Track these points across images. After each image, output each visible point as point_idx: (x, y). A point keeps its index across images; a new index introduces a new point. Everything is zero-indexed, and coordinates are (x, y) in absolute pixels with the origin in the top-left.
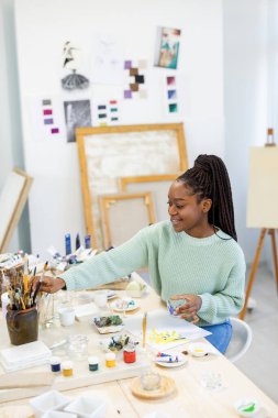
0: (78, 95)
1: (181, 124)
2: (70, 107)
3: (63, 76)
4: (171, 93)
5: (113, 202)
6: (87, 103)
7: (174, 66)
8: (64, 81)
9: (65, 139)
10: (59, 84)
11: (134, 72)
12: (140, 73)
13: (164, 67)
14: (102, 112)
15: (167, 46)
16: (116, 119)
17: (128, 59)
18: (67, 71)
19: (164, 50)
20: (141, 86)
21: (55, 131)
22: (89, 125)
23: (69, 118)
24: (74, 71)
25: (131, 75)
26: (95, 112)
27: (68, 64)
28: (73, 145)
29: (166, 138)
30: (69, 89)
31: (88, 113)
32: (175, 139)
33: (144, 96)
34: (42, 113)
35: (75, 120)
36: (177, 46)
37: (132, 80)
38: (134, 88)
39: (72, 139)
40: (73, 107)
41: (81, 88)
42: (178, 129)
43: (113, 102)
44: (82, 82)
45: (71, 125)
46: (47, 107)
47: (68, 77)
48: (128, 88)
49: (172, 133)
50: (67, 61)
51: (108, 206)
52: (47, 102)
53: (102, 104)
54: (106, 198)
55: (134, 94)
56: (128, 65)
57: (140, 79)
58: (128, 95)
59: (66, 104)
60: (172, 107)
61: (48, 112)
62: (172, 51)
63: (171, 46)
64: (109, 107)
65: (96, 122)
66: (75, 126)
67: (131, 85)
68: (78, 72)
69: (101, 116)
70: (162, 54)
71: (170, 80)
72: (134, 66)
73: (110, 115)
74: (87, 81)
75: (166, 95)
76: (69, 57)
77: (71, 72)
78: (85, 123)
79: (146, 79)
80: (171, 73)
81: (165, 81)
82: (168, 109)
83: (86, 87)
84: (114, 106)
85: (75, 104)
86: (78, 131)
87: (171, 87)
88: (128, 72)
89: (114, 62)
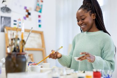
2: (3, 19)
4: (39, 21)
6: (10, 18)
7: (40, 12)
8: (2, 8)
11: (27, 11)
12: (30, 12)
14: (15, 23)
15: (38, 5)
17: (26, 6)
18: (3, 5)
19: (38, 6)
20: (29, 16)
22: (10, 26)
23: (2, 23)
24: (6, 6)
26: (12, 22)
27: (4, 3)
28: (3, 33)
29: (37, 36)
31: (10, 22)
32: (40, 37)
33: (30, 20)
35: (5, 24)
37: (27, 13)
38: (27, 16)
39: (3, 31)
41: (8, 12)
42: (41, 33)
45: (3, 25)
47: (3, 7)
48: (25, 16)
50: (3, 1)
53: (15, 20)
55: (27, 18)
56: (25, 8)
57: (29, 14)
58: (25, 18)
59: (2, 17)
60: (40, 26)
63: (40, 5)
64: (18, 21)
65: (12, 26)
68: (7, 6)
69: (15, 24)
71: (39, 16)
72: (28, 8)
74: (11, 10)
78: (8, 26)
79: (31, 14)
80: (39, 14)
81: (38, 17)
82: (38, 26)
83: (10, 12)
85: (5, 18)
87: (40, 19)
88: (25, 10)
89: (21, 6)
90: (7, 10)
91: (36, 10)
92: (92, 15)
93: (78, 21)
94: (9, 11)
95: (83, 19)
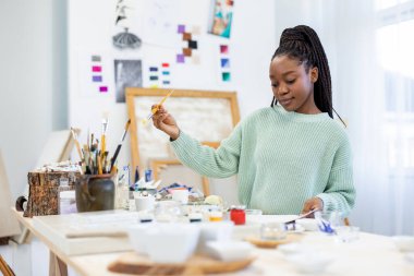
0: (129, 54)
1: (235, 93)
2: (120, 66)
3: (115, 33)
4: (224, 62)
5: (165, 166)
6: (138, 63)
7: (227, 35)
8: (115, 39)
9: (114, 99)
10: (110, 41)
11: (187, 37)
12: (194, 38)
13: (217, 34)
14: (154, 74)
15: (220, 15)
16: (168, 82)
17: (181, 23)
18: (119, 29)
19: (217, 19)
20: (194, 51)
21: (104, 89)
22: (140, 86)
23: (119, 78)
24: (127, 29)
25: (184, 39)
26: (146, 74)
27: (120, 22)
28: (122, 105)
29: (219, 106)
30: (121, 47)
31: (139, 74)
32: (229, 109)
33: (197, 61)
34: (90, 69)
35: (125, 80)
36: (230, 16)
37: (186, 44)
38: (187, 53)
39: (122, 99)
40: (124, 66)
41: (133, 48)
42: (231, 98)
43: (165, 65)
44: (135, 41)
45: (120, 84)
46: (97, 64)
47: (120, 35)
48: (181, 52)
49: (225, 101)
50: (119, 18)
51: (159, 170)
52: (96, 59)
53: (154, 66)
54: (157, 162)
55: (187, 59)
56: (181, 29)
57: (193, 45)
58: (180, 59)
59: (116, 62)
60: (225, 76)
61: (97, 69)
62: (225, 20)
63: (224, 15)
64: (161, 69)
65: (147, 83)
66: (125, 86)
67: (185, 50)
68: (130, 31)
69: (153, 78)
70: (215, 22)
71: (223, 48)
72: (187, 30)
73: (162, 78)
74: (139, 40)
75: (219, 63)
76: (121, 15)
77: (123, 31)
78: (135, 84)
79: (199, 45)
80: (224, 41)
81: (218, 49)
82: (221, 77)
83: (139, 46)
84: (166, 69)
85: (126, 63)
86: (128, 91)
87: (224, 56)
88: (181, 36)
89: (167, 25)
90: (130, 40)
91: (212, 32)
92: (311, 71)
93: (275, 85)
94: (135, 45)
95: (292, 82)
